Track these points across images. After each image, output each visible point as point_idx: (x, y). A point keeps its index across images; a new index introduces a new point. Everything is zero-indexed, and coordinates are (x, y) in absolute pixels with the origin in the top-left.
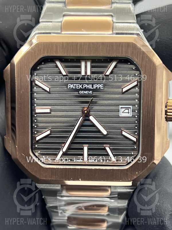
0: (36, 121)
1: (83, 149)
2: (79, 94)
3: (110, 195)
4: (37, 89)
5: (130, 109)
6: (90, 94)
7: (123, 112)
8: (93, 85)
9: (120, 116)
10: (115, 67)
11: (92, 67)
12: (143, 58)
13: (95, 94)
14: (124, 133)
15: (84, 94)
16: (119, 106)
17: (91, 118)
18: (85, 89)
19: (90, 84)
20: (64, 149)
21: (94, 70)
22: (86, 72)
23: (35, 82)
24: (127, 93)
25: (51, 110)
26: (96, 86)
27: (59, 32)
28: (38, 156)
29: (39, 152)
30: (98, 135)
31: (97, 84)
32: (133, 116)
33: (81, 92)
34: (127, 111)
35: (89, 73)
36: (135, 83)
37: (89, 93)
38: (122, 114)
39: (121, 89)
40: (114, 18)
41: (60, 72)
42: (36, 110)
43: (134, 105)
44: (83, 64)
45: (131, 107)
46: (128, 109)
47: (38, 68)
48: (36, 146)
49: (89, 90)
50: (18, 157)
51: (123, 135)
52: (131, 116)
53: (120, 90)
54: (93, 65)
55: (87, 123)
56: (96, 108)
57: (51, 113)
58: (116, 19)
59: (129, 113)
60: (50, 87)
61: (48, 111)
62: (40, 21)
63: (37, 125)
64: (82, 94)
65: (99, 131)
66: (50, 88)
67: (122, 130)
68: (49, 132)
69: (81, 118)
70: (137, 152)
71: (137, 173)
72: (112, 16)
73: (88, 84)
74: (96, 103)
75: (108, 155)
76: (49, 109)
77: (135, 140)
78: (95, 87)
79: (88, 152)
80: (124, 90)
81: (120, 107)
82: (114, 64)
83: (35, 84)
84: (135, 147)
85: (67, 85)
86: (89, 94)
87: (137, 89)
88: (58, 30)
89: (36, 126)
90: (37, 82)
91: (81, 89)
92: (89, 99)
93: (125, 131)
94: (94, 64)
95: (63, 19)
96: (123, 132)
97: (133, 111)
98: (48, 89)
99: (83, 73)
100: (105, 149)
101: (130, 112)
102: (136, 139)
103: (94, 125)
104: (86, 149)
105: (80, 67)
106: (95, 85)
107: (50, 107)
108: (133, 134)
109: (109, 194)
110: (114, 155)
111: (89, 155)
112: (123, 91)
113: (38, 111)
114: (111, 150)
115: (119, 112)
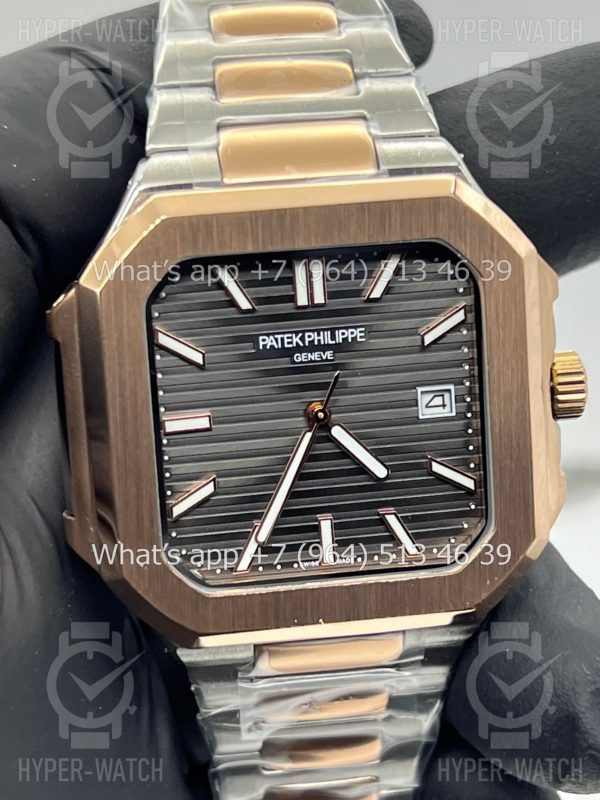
0: (166, 458)
1: (317, 529)
2: (294, 363)
3: (402, 657)
4: (164, 359)
5: (447, 395)
6: (327, 360)
7: (427, 406)
8: (333, 331)
9: (421, 417)
13: (342, 357)
14: (437, 468)
15: (308, 362)
16: (415, 388)
17: (337, 432)
18: (313, 347)
19: (324, 330)
20: (263, 536)
21: (336, 286)
22: (311, 295)
23: (158, 340)
24: (435, 346)
25: (212, 420)
26: (343, 334)
27: (218, 179)
30: (360, 481)
31: (347, 328)
32: (461, 415)
33: (300, 358)
34: (438, 401)
35: (319, 298)
36: (460, 316)
37: (324, 358)
38: (425, 413)
39: (419, 337)
40: (371, 124)
41: (232, 303)
42: (166, 423)
43: (459, 382)
45: (451, 387)
46: (443, 396)
47: (163, 295)
48: (174, 534)
49: (324, 348)
50: (125, 574)
51: (434, 474)
52: (454, 414)
53: (416, 340)
55: (325, 448)
56: (345, 400)
57: (212, 430)
58: (380, 125)
59: (444, 406)
60: (204, 350)
61: (204, 423)
62: (148, 147)
63: (169, 470)
64: (301, 362)
65: (363, 470)
66: (203, 354)
67: (430, 460)
68: (210, 488)
69: (309, 434)
70: (480, 520)
71: (488, 582)
72: (364, 118)
73: (318, 331)
74: (345, 385)
75: (393, 538)
76: (207, 419)
77: (469, 484)
78: (341, 337)
79: (334, 535)
80: (428, 339)
81: (420, 390)
83: (158, 344)
84: (473, 507)
86: (322, 360)
87: (465, 332)
88: (212, 174)
89: (168, 475)
90: (163, 340)
91: (299, 349)
92: (328, 377)
93: (438, 460)
95: (218, 137)
96: (434, 464)
97: (459, 399)
98: (198, 358)
99: (302, 300)
100: (383, 522)
101: (447, 402)
102: (472, 482)
103: (346, 454)
104: (326, 527)
105: (291, 281)
106: (341, 331)
107: (207, 412)
108: (461, 466)
109: (398, 656)
110: (414, 538)
112: (426, 343)
113: (171, 426)
114: (403, 521)
115: (417, 405)
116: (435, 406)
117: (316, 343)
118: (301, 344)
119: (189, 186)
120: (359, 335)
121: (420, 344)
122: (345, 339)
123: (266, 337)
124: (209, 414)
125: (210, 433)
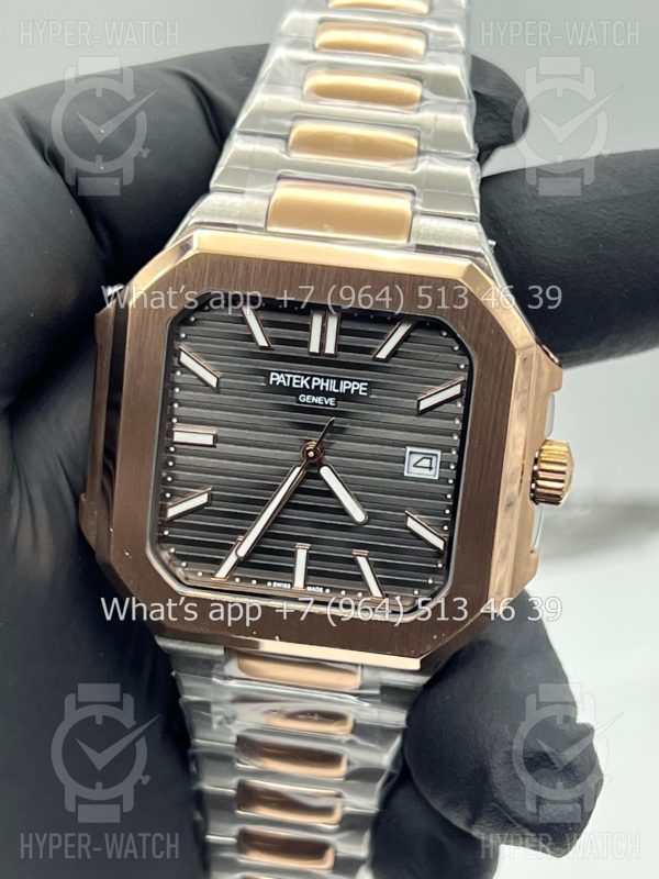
0: (171, 464)
1: (293, 555)
2: (299, 402)
3: (361, 688)
4: (184, 375)
5: (434, 458)
6: (328, 405)
7: (415, 466)
9: (406, 474)
10: (406, 338)
11: (340, 332)
12: (481, 328)
13: (344, 406)
14: (411, 523)
15: (311, 404)
16: (405, 447)
17: (325, 472)
18: (317, 392)
19: (330, 378)
20: (243, 551)
21: (347, 340)
22: (322, 346)
23: (179, 358)
24: (430, 412)
25: (216, 438)
26: (347, 385)
27: (262, 225)
28: (167, 562)
29: (172, 550)
30: (338, 520)
31: (352, 381)
32: (442, 480)
33: (306, 399)
34: (426, 463)
35: (330, 349)
36: (456, 390)
37: (327, 403)
38: (411, 471)
39: (416, 401)
40: (417, 199)
41: (251, 338)
42: (176, 434)
43: (446, 449)
44: (317, 321)
45: (439, 453)
47: (193, 319)
48: (166, 533)
49: (327, 394)
50: (112, 558)
51: (407, 528)
52: (436, 478)
53: (412, 403)
54: (343, 326)
55: (312, 484)
56: (340, 445)
57: (213, 446)
58: (424, 201)
59: (430, 468)
60: (219, 374)
61: (209, 440)
62: (213, 184)
63: (172, 476)
64: (305, 403)
65: (343, 511)
66: (218, 379)
67: (407, 515)
68: (203, 499)
69: (298, 469)
70: (442, 578)
71: (435, 637)
72: (413, 192)
73: (325, 378)
74: (342, 430)
75: (361, 578)
76: (211, 437)
77: (440, 544)
78: (345, 387)
79: (307, 564)
80: (424, 405)
81: (409, 449)
82: (402, 330)
83: (180, 363)
84: (440, 566)
85: (267, 374)
86: (324, 405)
87: (459, 405)
88: (258, 220)
89: (170, 479)
90: (184, 359)
92: (324, 421)
93: (415, 517)
94: (347, 325)
95: (275, 187)
96: (409, 519)
97: (445, 465)
98: (213, 381)
99: (314, 347)
100: (354, 562)
101: (433, 466)
102: (442, 542)
103: (330, 493)
104: (302, 555)
105: (307, 328)
106: (346, 382)
107: (214, 431)
108: (435, 527)
109: (358, 686)
110: (380, 582)
111: (308, 573)
113: (178, 437)
114: (374, 566)
115: (404, 463)
116: (422, 466)
117: (322, 388)
118: (308, 387)
119: (233, 227)
120: (362, 389)
121: (415, 407)
122: (348, 391)
123: (277, 374)
124: (215, 433)
125: (212, 449)
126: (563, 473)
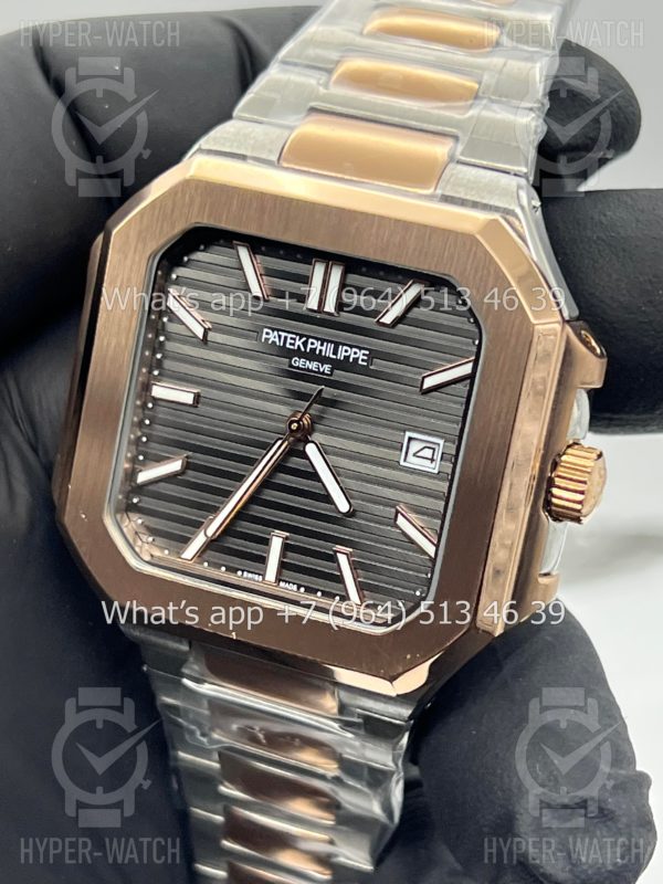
0: (147, 422)
1: (266, 542)
2: (291, 366)
4: (170, 323)
5: (436, 448)
6: (323, 373)
7: (414, 455)
8: (337, 345)
9: (402, 463)
11: (343, 287)
13: (340, 376)
14: (402, 522)
15: (304, 369)
16: (404, 432)
17: (311, 450)
18: (312, 356)
20: (211, 531)
22: (322, 302)
24: (434, 393)
25: (197, 397)
26: (346, 351)
27: (274, 158)
28: (130, 535)
29: (140, 521)
30: (321, 507)
31: (351, 347)
32: (440, 475)
33: (299, 362)
34: (428, 453)
35: (330, 307)
36: (467, 369)
37: (322, 370)
38: (409, 460)
39: (420, 378)
40: (458, 146)
41: (245, 286)
42: (154, 388)
43: (448, 438)
44: (318, 272)
45: (441, 442)
47: (186, 259)
48: (135, 500)
49: (323, 360)
51: (398, 527)
52: (436, 471)
53: (415, 380)
54: (347, 281)
55: (295, 462)
57: (193, 406)
58: (466, 149)
59: (432, 460)
60: (207, 325)
61: (188, 398)
63: (148, 436)
64: (298, 368)
65: (327, 499)
66: (206, 331)
67: (397, 512)
68: (177, 466)
69: (280, 443)
71: (408, 657)
72: (456, 138)
75: (340, 579)
76: (192, 396)
77: (431, 550)
78: (344, 354)
79: (282, 555)
80: (429, 383)
81: (408, 434)
82: (412, 292)
84: (429, 576)
85: (258, 330)
86: (319, 372)
88: (271, 153)
89: (144, 439)
91: (298, 353)
92: (312, 389)
93: (406, 514)
94: (351, 280)
95: (302, 120)
96: (399, 516)
97: (444, 457)
98: (199, 332)
99: (313, 303)
100: (333, 558)
101: (435, 457)
102: (434, 548)
103: (315, 476)
104: (276, 544)
105: (306, 280)
106: (345, 348)
107: (196, 389)
109: (337, 709)
110: (361, 587)
111: (283, 566)
112: (425, 386)
113: (158, 391)
114: (354, 566)
115: (401, 450)
116: (423, 457)
117: (317, 352)
118: (303, 349)
119: (243, 158)
121: (419, 384)
122: (347, 358)
123: (270, 331)
124: (196, 391)
125: (192, 410)
126: (585, 482)
